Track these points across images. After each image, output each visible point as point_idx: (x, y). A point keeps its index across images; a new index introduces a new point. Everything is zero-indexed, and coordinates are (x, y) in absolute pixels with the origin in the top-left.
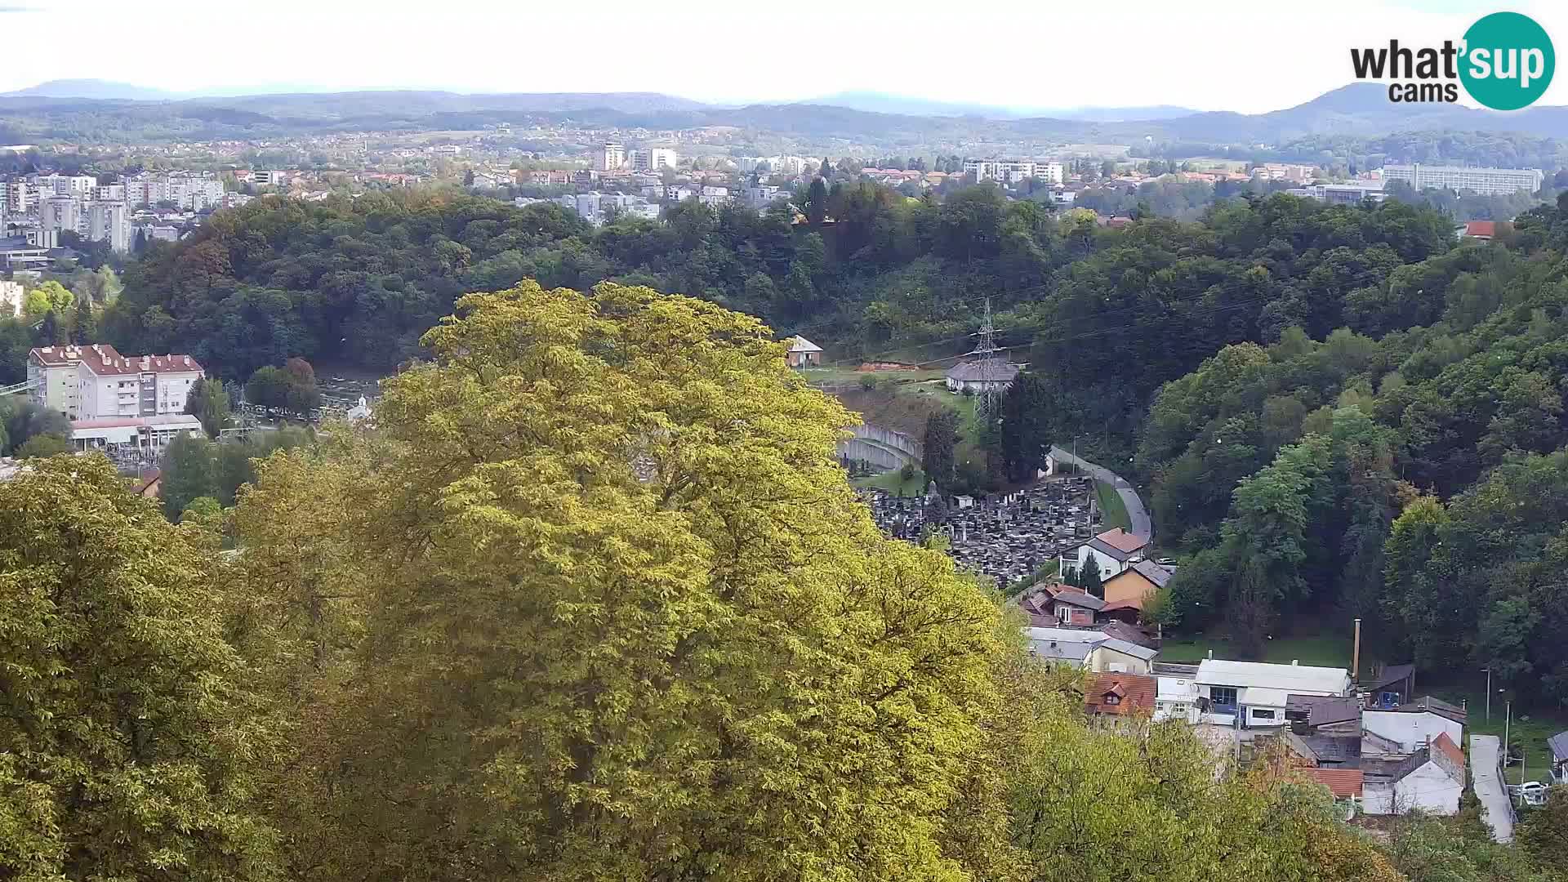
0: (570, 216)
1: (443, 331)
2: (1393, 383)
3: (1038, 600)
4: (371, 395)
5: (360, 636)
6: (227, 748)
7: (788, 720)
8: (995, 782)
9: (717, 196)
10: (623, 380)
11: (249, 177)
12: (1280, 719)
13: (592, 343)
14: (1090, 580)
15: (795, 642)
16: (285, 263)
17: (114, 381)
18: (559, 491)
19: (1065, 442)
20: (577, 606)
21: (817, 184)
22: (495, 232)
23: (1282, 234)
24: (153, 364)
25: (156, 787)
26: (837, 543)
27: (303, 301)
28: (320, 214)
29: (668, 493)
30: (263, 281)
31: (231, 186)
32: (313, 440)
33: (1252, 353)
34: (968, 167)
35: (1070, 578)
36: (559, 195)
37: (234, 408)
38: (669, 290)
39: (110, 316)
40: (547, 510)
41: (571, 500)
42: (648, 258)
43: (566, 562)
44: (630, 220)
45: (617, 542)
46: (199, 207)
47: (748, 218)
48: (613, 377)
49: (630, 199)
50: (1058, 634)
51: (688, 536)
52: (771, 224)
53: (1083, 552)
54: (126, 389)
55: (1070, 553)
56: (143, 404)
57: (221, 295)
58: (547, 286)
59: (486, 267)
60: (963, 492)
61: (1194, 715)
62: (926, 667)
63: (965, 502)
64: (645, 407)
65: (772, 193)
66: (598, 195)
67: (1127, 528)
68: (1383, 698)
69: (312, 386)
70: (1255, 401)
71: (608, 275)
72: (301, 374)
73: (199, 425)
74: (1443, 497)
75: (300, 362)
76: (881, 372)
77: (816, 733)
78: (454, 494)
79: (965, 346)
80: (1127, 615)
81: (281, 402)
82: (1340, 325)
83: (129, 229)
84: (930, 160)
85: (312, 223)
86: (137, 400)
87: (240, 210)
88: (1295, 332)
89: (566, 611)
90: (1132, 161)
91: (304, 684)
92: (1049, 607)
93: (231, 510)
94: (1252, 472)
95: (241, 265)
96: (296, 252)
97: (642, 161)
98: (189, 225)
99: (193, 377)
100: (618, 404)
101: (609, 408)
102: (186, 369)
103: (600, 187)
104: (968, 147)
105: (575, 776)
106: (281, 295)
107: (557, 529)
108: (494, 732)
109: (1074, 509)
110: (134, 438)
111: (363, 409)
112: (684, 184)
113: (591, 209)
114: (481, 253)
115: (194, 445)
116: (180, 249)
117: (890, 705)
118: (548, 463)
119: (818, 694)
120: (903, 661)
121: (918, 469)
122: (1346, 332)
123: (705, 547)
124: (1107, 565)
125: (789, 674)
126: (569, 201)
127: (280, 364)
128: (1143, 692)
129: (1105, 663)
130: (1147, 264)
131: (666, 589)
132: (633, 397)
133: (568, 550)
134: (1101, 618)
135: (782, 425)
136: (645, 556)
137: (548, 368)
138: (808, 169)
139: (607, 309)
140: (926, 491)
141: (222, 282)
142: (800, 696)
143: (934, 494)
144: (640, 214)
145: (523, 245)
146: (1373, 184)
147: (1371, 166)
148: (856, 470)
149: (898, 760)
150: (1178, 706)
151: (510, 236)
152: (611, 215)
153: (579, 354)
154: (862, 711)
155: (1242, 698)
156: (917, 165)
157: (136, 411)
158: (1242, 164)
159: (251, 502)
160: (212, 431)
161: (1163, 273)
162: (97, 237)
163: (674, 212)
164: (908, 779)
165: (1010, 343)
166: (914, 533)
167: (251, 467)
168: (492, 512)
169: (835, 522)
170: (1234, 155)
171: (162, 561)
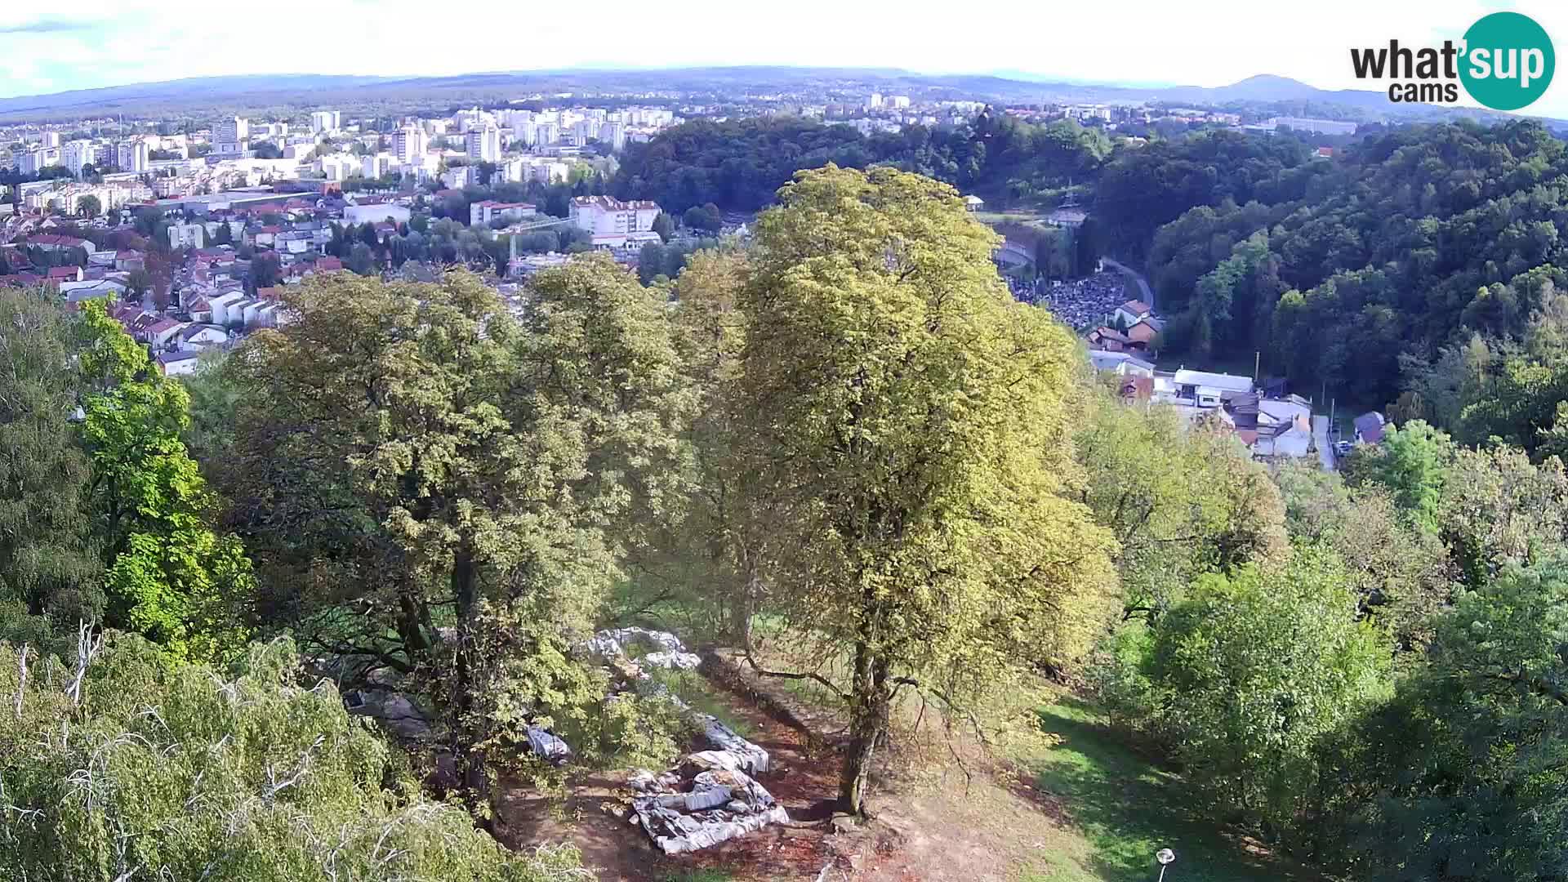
0: (853, 130)
1: (788, 189)
2: (1279, 230)
3: (1094, 336)
4: (749, 222)
5: (740, 347)
6: (671, 405)
7: (965, 397)
8: (1068, 429)
9: (930, 121)
10: (880, 216)
11: (685, 110)
12: (1217, 402)
13: (864, 196)
14: (1121, 326)
15: (968, 355)
16: (705, 153)
17: (613, 215)
18: (848, 273)
19: (1109, 255)
20: (854, 333)
21: (982, 116)
22: (814, 138)
23: (1224, 150)
24: (635, 205)
25: (635, 424)
26: (990, 303)
27: (713, 173)
28: (723, 128)
29: (902, 277)
30: (692, 163)
31: (676, 114)
32: (717, 245)
33: (1206, 211)
34: (1060, 110)
35: (1111, 326)
36: (847, 120)
37: (677, 228)
38: (904, 170)
39: (613, 180)
40: (839, 282)
41: (852, 278)
42: (893, 153)
43: (850, 310)
44: (885, 134)
45: (877, 300)
46: (659, 125)
47: (945, 133)
48: (875, 214)
49: (886, 122)
50: (1103, 353)
51: (913, 298)
52: (957, 137)
53: (1118, 312)
54: (621, 218)
55: (1111, 313)
56: (629, 226)
57: (669, 170)
58: (841, 167)
59: (808, 156)
60: (1058, 278)
61: (1173, 399)
62: (1036, 369)
63: (1057, 284)
64: (892, 231)
65: (958, 120)
66: (867, 120)
67: (1141, 300)
68: (1270, 394)
69: (717, 217)
70: (1209, 236)
71: (872, 162)
72: (712, 210)
73: (658, 237)
74: (1303, 291)
75: (711, 204)
76: (1014, 216)
77: (979, 402)
78: (791, 275)
79: (1057, 203)
80: (1139, 345)
81: (701, 226)
82: (1253, 199)
83: (623, 136)
84: (1041, 104)
85: (718, 134)
86: (626, 224)
87: (681, 126)
88: (1230, 201)
89: (850, 335)
90: (1146, 109)
91: (712, 373)
92: (1100, 340)
93: (675, 282)
94: (1206, 273)
95: (680, 155)
96: (710, 148)
97: (892, 103)
98: (654, 134)
99: (656, 212)
100: (878, 229)
101: (873, 231)
102: (652, 208)
103: (868, 116)
104: (1060, 99)
105: (851, 422)
106: (703, 171)
107: (845, 293)
108: (810, 398)
109: (1113, 290)
110: (624, 245)
111: (743, 229)
112: (912, 115)
113: (864, 127)
114: (805, 149)
115: (656, 247)
116: (650, 145)
117: (1017, 389)
118: (841, 258)
119: (980, 382)
120: (1024, 367)
121: (1033, 266)
122: (1256, 202)
123: (922, 304)
124: (1130, 319)
125: (964, 371)
126: (852, 123)
127: (700, 206)
128: (1147, 386)
129: (1127, 370)
130: (1153, 163)
131: (901, 325)
132: (885, 225)
133: (851, 304)
134: (1126, 347)
135: (963, 240)
136: (891, 308)
137: (841, 210)
138: (977, 110)
139: (872, 179)
140: (1037, 277)
141: (670, 163)
142: (970, 383)
143: (1041, 279)
144: (889, 130)
145: (829, 146)
146: (1270, 126)
147: (1269, 116)
148: (1002, 266)
149: (1020, 418)
150: (1166, 394)
151: (820, 141)
152: (875, 131)
153: (858, 201)
154: (1003, 392)
155: (1198, 391)
156: (1033, 108)
157: (626, 229)
158: (1203, 113)
159: (685, 278)
160: (665, 240)
161: (1162, 168)
162: (606, 141)
163: (907, 129)
164: (1025, 428)
165: (1081, 202)
166: (1030, 299)
167: (684, 259)
168: (808, 283)
169: (989, 292)
170: (1199, 108)
171: (639, 307)
